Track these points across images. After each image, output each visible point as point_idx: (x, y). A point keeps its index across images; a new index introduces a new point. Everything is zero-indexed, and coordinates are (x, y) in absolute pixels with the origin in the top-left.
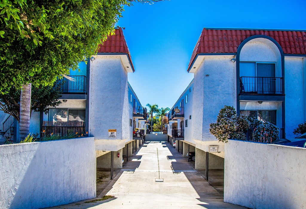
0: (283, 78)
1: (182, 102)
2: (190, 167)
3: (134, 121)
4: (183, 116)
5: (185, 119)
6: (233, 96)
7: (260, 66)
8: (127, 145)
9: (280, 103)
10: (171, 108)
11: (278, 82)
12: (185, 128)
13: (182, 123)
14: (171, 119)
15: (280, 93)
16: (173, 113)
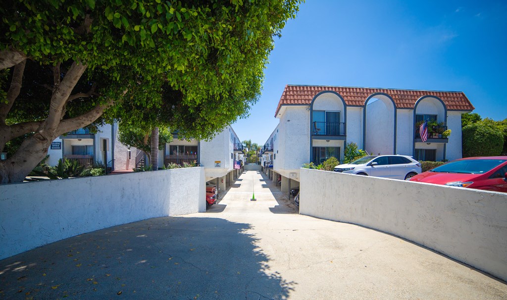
0: (345, 124)
1: (272, 140)
2: (277, 190)
3: (234, 155)
4: (272, 150)
5: (274, 153)
6: (308, 136)
7: (328, 114)
8: (229, 174)
9: (343, 141)
10: (263, 145)
11: (342, 126)
12: (274, 160)
13: (271, 156)
14: (263, 153)
15: (343, 134)
16: (265, 148)
